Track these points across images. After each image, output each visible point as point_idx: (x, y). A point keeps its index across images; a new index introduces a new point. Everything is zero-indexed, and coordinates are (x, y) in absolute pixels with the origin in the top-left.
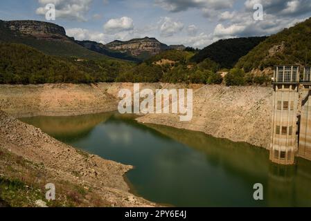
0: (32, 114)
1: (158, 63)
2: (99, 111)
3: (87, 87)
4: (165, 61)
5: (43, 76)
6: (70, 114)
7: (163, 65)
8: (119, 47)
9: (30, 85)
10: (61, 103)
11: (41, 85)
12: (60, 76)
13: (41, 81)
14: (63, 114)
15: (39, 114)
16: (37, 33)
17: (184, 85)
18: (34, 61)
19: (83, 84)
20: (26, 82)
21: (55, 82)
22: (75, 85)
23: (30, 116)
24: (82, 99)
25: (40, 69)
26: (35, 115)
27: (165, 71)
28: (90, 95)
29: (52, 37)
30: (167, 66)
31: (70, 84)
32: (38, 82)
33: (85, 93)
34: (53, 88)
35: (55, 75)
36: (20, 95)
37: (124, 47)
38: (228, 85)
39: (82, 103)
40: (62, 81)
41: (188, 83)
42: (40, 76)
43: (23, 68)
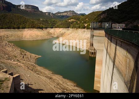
0: (20, 39)
1: (70, 21)
2: (44, 39)
3: (40, 30)
4: (72, 20)
5: (24, 26)
6: (33, 39)
7: (71, 22)
8: (60, 14)
9: (20, 29)
10: (30, 36)
11: (24, 29)
12: (30, 26)
13: (24, 28)
14: (30, 40)
15: (22, 39)
16: (28, 9)
17: (76, 29)
18: (22, 20)
19: (39, 29)
20: (19, 28)
21: (29, 28)
22: (36, 29)
23: (19, 40)
24: (38, 34)
25: (24, 23)
26: (21, 40)
27: (72, 24)
28: (41, 33)
29: (34, 11)
30: (73, 22)
31: (34, 29)
32: (23, 28)
33: (39, 32)
34: (28, 30)
35: (29, 25)
36: (16, 33)
37: (61, 14)
38: (87, 29)
39: (37, 36)
40: (31, 28)
41: (77, 28)
42: (23, 26)
43: (18, 23)
